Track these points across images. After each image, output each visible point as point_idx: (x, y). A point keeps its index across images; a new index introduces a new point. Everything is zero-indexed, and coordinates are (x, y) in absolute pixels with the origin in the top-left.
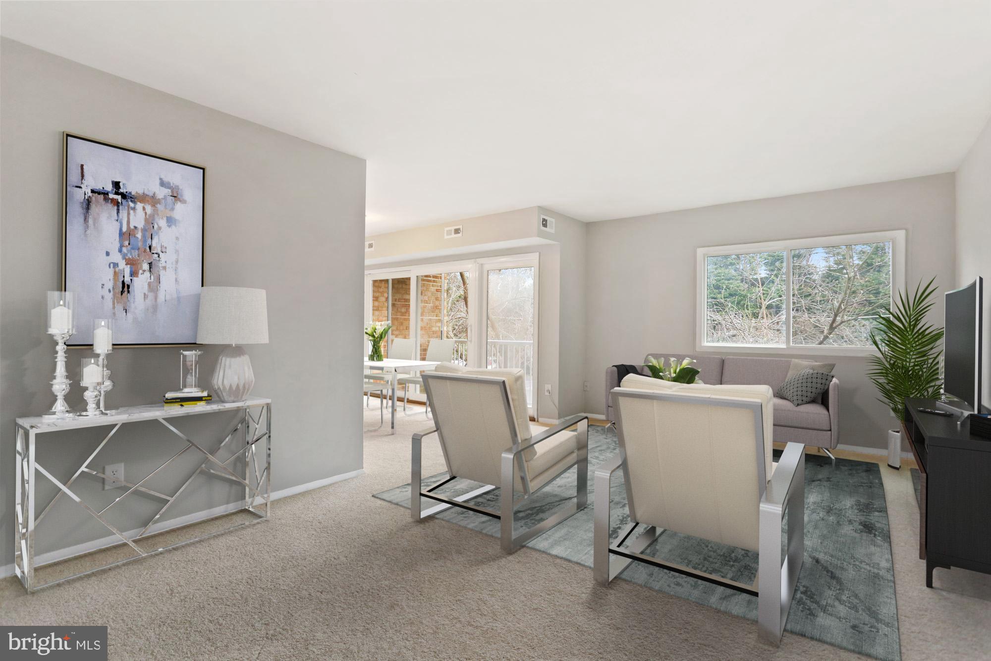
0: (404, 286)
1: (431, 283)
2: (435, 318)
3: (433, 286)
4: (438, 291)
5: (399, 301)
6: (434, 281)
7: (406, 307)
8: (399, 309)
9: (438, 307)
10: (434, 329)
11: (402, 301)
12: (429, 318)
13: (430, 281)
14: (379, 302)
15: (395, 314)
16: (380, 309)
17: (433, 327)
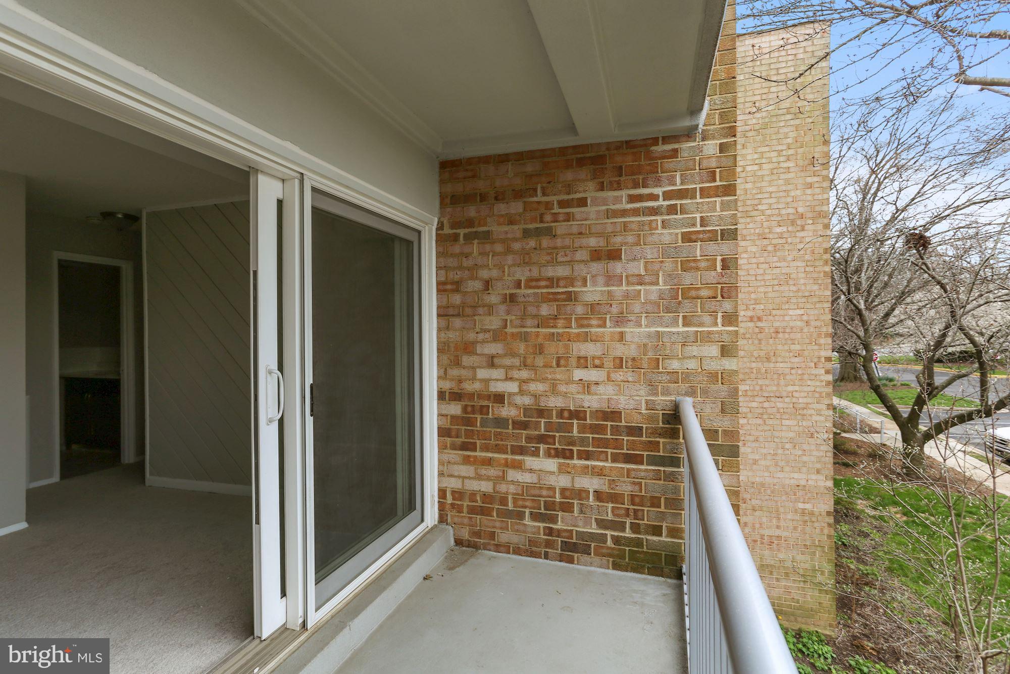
0: (546, 242)
1: (659, 218)
2: (681, 329)
3: (665, 224)
4: (690, 241)
5: (528, 287)
6: (672, 210)
7: (556, 300)
8: (531, 310)
9: (693, 293)
10: (675, 365)
11: (543, 283)
12: (652, 329)
13: (654, 211)
14: (465, 293)
15: (518, 322)
16: (468, 311)
17: (667, 357)
